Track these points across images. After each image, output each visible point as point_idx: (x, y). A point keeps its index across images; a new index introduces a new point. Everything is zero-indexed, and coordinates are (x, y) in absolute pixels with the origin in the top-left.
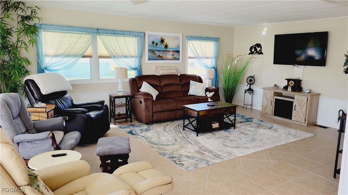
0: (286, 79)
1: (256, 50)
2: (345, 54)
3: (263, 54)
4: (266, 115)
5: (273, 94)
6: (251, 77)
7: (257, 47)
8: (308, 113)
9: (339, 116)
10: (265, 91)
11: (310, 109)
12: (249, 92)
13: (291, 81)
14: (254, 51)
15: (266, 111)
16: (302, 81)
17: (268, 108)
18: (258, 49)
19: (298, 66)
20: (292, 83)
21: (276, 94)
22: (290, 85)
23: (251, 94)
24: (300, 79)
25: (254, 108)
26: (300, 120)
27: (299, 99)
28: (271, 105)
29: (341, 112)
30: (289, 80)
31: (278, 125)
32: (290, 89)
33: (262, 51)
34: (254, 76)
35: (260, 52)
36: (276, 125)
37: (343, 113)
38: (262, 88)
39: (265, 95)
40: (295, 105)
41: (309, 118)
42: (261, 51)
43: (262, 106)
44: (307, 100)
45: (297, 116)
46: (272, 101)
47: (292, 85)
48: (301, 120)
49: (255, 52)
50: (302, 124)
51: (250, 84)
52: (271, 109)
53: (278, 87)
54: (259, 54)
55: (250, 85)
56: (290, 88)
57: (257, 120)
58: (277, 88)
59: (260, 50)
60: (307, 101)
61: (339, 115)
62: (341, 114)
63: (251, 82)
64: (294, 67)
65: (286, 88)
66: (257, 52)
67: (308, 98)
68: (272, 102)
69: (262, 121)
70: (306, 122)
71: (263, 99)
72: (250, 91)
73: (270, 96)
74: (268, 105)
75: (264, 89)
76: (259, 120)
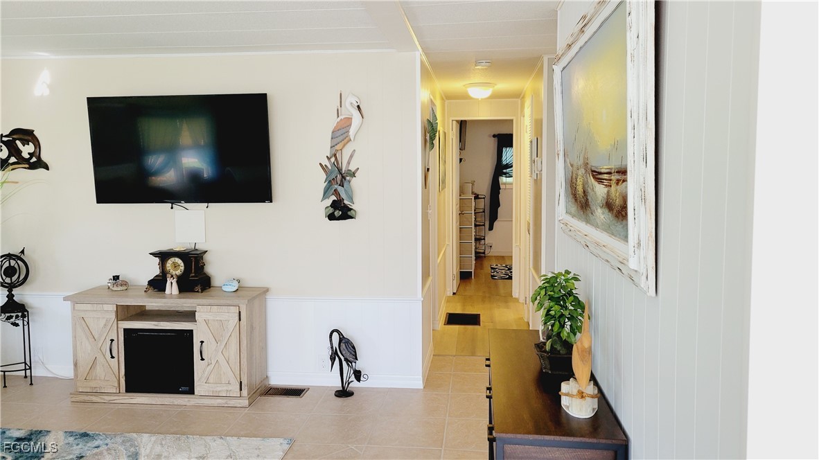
0: (154, 254)
1: (14, 151)
2: (320, 164)
3: (47, 169)
4: (94, 399)
5: (113, 316)
6: (9, 256)
7: (18, 142)
8: (245, 360)
9: (332, 350)
10: (78, 307)
11: (249, 346)
12: (11, 317)
13: (173, 259)
14: (9, 157)
15: (93, 384)
16: (207, 257)
17: (100, 371)
18: (26, 150)
19: (186, 205)
20: (176, 267)
21: (126, 312)
22: (169, 272)
23: (20, 322)
24: (201, 247)
25: (37, 372)
26: (222, 389)
27: (211, 318)
28: (113, 357)
29: (336, 336)
30: (163, 256)
31: (153, 438)
32: (172, 288)
33: (44, 157)
34: (23, 252)
35: (34, 159)
36: (146, 436)
37: (342, 339)
38: (66, 299)
39: (80, 322)
40: (202, 342)
41: (250, 376)
42: (39, 158)
43: (76, 365)
44: (237, 318)
45: (211, 380)
46: (112, 340)
47: (178, 272)
48: (225, 388)
49: (13, 160)
50: (232, 403)
51: (11, 287)
52: (113, 369)
53: (125, 284)
54: (33, 166)
55: (10, 291)
56: (175, 285)
57: (61, 435)
58: (124, 288)
59: (36, 153)
60: (240, 320)
61: (332, 348)
62: (336, 344)
63: (14, 278)
64: (172, 208)
65: (157, 284)
66: (21, 160)
67: (240, 312)
68: (115, 343)
69: (85, 435)
70: (245, 392)
71: (75, 337)
72: (14, 315)
73: (102, 322)
74: (101, 359)
75: (76, 299)
76: (71, 434)
